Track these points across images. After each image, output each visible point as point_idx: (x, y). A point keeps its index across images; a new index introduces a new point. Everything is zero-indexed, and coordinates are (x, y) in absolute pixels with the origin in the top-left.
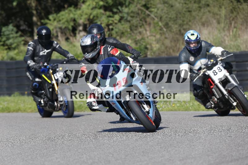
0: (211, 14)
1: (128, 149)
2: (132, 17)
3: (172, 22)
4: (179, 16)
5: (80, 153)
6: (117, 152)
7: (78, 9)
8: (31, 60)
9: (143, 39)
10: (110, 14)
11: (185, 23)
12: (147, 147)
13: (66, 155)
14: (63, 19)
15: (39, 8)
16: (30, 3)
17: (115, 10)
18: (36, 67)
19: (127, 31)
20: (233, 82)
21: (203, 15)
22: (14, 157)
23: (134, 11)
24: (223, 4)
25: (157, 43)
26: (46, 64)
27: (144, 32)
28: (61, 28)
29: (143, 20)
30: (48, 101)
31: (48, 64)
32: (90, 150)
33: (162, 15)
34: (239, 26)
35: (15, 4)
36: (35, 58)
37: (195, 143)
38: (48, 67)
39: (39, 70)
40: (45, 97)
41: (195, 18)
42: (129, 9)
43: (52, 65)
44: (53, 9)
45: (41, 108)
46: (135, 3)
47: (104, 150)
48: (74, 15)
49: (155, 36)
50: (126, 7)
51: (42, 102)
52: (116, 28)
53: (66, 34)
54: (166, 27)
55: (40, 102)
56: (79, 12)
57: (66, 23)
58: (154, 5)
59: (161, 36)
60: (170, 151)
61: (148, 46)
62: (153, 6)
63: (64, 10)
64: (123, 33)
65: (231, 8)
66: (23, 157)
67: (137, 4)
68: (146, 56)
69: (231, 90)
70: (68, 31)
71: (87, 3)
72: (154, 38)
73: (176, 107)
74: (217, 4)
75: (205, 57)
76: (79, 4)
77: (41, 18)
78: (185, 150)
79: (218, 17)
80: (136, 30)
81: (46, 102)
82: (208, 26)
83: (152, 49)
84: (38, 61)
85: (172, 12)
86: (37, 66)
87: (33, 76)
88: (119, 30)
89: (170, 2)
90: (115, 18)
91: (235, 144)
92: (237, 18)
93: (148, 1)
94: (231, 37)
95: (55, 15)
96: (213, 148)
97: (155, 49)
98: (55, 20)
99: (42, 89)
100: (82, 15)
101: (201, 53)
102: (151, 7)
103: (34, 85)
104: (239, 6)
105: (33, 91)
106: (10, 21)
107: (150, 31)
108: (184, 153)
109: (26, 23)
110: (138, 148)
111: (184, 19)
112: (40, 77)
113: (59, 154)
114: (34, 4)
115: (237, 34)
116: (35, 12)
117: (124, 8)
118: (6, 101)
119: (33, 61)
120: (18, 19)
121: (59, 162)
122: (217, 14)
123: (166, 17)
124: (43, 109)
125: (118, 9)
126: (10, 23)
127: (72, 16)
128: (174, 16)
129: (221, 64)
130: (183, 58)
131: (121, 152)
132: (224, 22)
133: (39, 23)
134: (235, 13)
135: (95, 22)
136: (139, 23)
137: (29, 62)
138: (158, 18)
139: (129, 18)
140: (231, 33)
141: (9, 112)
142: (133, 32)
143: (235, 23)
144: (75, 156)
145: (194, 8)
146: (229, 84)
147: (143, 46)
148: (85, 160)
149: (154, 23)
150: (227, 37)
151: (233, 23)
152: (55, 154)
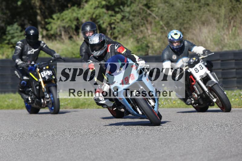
0: (211, 14)
1: (130, 145)
2: (134, 16)
3: (173, 21)
4: (180, 15)
5: (83, 148)
6: (119, 148)
7: (81, 9)
8: (19, 59)
9: (144, 37)
10: (112, 13)
11: (186, 22)
12: (148, 143)
13: (69, 150)
14: (66, 18)
15: (43, 7)
16: (34, 3)
17: (117, 9)
18: (24, 66)
19: (128, 30)
20: (213, 79)
21: (203, 14)
22: (19, 153)
23: (135, 10)
24: (222, 4)
25: (158, 41)
26: (33, 63)
27: (146, 31)
28: (64, 27)
29: (144, 19)
30: (35, 98)
31: (35, 63)
32: (93, 146)
33: (163, 14)
34: (239, 25)
35: (19, 3)
36: (23, 57)
37: (195, 139)
38: (35, 66)
39: (27, 68)
40: (33, 94)
41: (195, 17)
42: (131, 8)
43: (39, 63)
44: (57, 8)
45: (29, 105)
46: (137, 3)
47: (106, 146)
48: (78, 14)
49: (156, 35)
50: (128, 6)
51: (30, 99)
52: (118, 27)
53: (69, 33)
54: (167, 26)
55: (28, 99)
56: (82, 11)
57: (69, 22)
58: (155, 4)
59: (162, 34)
60: (170, 147)
61: (149, 45)
62: (154, 6)
63: (67, 10)
64: (125, 32)
65: (230, 7)
66: (28, 153)
67: (138, 3)
68: (148, 54)
69: (212, 86)
70: (71, 30)
71: (90, 3)
72: (155, 37)
73: (177, 104)
74: (217, 4)
75: (187, 55)
76: (82, 3)
77: (45, 17)
78: (186, 146)
79: (218, 16)
80: (137, 29)
81: (34, 99)
82: (207, 25)
83: (153, 48)
84: (26, 60)
85: (173, 11)
86: (25, 64)
87: (21, 75)
88: (122, 29)
89: (171, 2)
90: (117, 17)
91: (234, 140)
92: (236, 17)
93: (149, 1)
94: (231, 35)
95: (58, 14)
96: (212, 144)
97: (156, 47)
98: (58, 19)
99: (30, 87)
100: (84, 15)
101: (184, 52)
102: (152, 6)
103: (22, 83)
104: (238, 5)
105: (21, 89)
106: (15, 20)
107: (151, 30)
108: (184, 149)
109: (31, 22)
110: (140, 144)
111: (185, 18)
112: (28, 76)
113: (62, 150)
114: (38, 4)
115: (237, 33)
116: (39, 11)
117: (126, 8)
118: (11, 98)
119: (21, 60)
120: (23, 18)
121: (62, 157)
122: (217, 14)
123: (167, 16)
124: (30, 106)
125: (120, 8)
126: (15, 22)
127: (75, 15)
128: (175, 15)
129: (203, 62)
130: (166, 56)
131: (123, 148)
132: (224, 21)
133: (43, 22)
134: (234, 13)
135: (98, 21)
136: (141, 22)
137: (17, 61)
138: (159, 17)
139: (131, 17)
140: (230, 32)
141: (14, 109)
142: (135, 31)
143: (234, 22)
144: (78, 151)
145: (194, 7)
146: (209, 82)
147: (144, 45)
148: (88, 156)
149: (155, 22)
150: (227, 35)
151: (232, 22)
152: (59, 150)
